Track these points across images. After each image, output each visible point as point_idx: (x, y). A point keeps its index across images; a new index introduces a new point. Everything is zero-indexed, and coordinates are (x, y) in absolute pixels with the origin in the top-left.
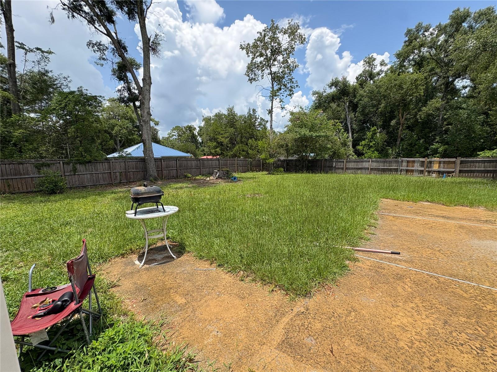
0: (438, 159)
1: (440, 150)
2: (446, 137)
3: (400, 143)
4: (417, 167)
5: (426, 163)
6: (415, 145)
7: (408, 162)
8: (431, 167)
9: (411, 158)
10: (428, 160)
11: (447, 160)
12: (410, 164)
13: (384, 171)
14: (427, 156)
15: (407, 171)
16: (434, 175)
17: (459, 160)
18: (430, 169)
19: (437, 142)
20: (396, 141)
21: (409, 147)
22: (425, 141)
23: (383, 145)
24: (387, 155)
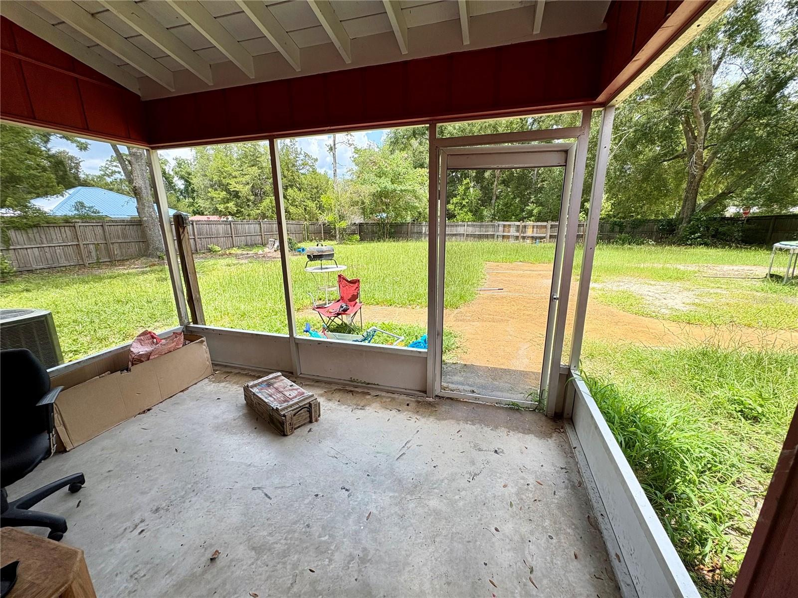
0: (532, 223)
1: (535, 212)
2: (540, 197)
3: (495, 203)
4: (513, 232)
5: (521, 226)
6: (511, 205)
7: (504, 226)
8: (525, 232)
9: (507, 221)
10: (523, 224)
11: (539, 224)
12: (506, 229)
13: (480, 237)
14: (522, 219)
15: (503, 237)
16: (528, 241)
17: (550, 223)
18: (525, 235)
19: (533, 202)
20: (491, 200)
21: (504, 208)
22: (521, 200)
23: (478, 204)
24: (481, 218)
